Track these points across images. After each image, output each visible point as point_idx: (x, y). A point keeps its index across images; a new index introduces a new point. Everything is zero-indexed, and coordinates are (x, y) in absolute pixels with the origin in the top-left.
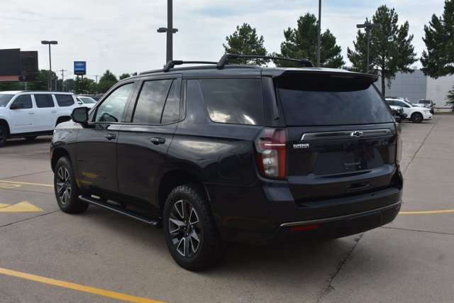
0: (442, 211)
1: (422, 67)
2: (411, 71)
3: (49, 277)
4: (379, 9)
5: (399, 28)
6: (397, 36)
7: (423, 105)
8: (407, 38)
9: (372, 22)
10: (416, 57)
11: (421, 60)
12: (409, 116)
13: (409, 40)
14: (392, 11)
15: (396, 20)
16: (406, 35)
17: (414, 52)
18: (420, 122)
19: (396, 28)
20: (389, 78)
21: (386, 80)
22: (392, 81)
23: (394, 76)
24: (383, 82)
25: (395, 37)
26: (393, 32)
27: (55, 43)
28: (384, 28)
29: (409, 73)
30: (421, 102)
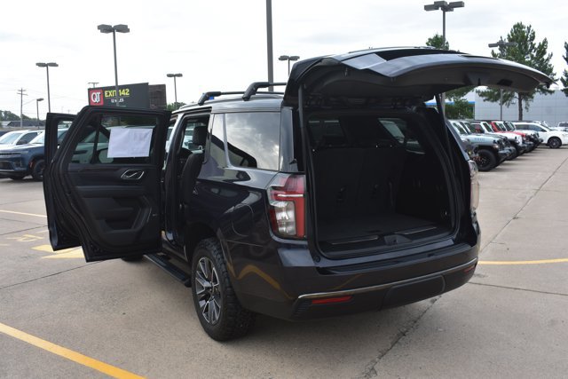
0: (552, 261)
1: (563, 87)
2: (551, 92)
3: (57, 343)
4: (514, 27)
5: (536, 46)
6: (535, 54)
7: (563, 128)
8: (545, 57)
9: (507, 41)
10: (555, 77)
11: (562, 80)
12: (545, 141)
13: (548, 60)
14: (529, 29)
15: (533, 38)
16: (544, 53)
17: (554, 72)
18: (558, 148)
19: (533, 46)
20: (526, 100)
21: (523, 103)
22: (530, 103)
23: (532, 98)
24: (520, 105)
25: (532, 56)
26: (531, 50)
27: (180, 75)
28: (520, 47)
29: (549, 94)
30: (562, 125)
